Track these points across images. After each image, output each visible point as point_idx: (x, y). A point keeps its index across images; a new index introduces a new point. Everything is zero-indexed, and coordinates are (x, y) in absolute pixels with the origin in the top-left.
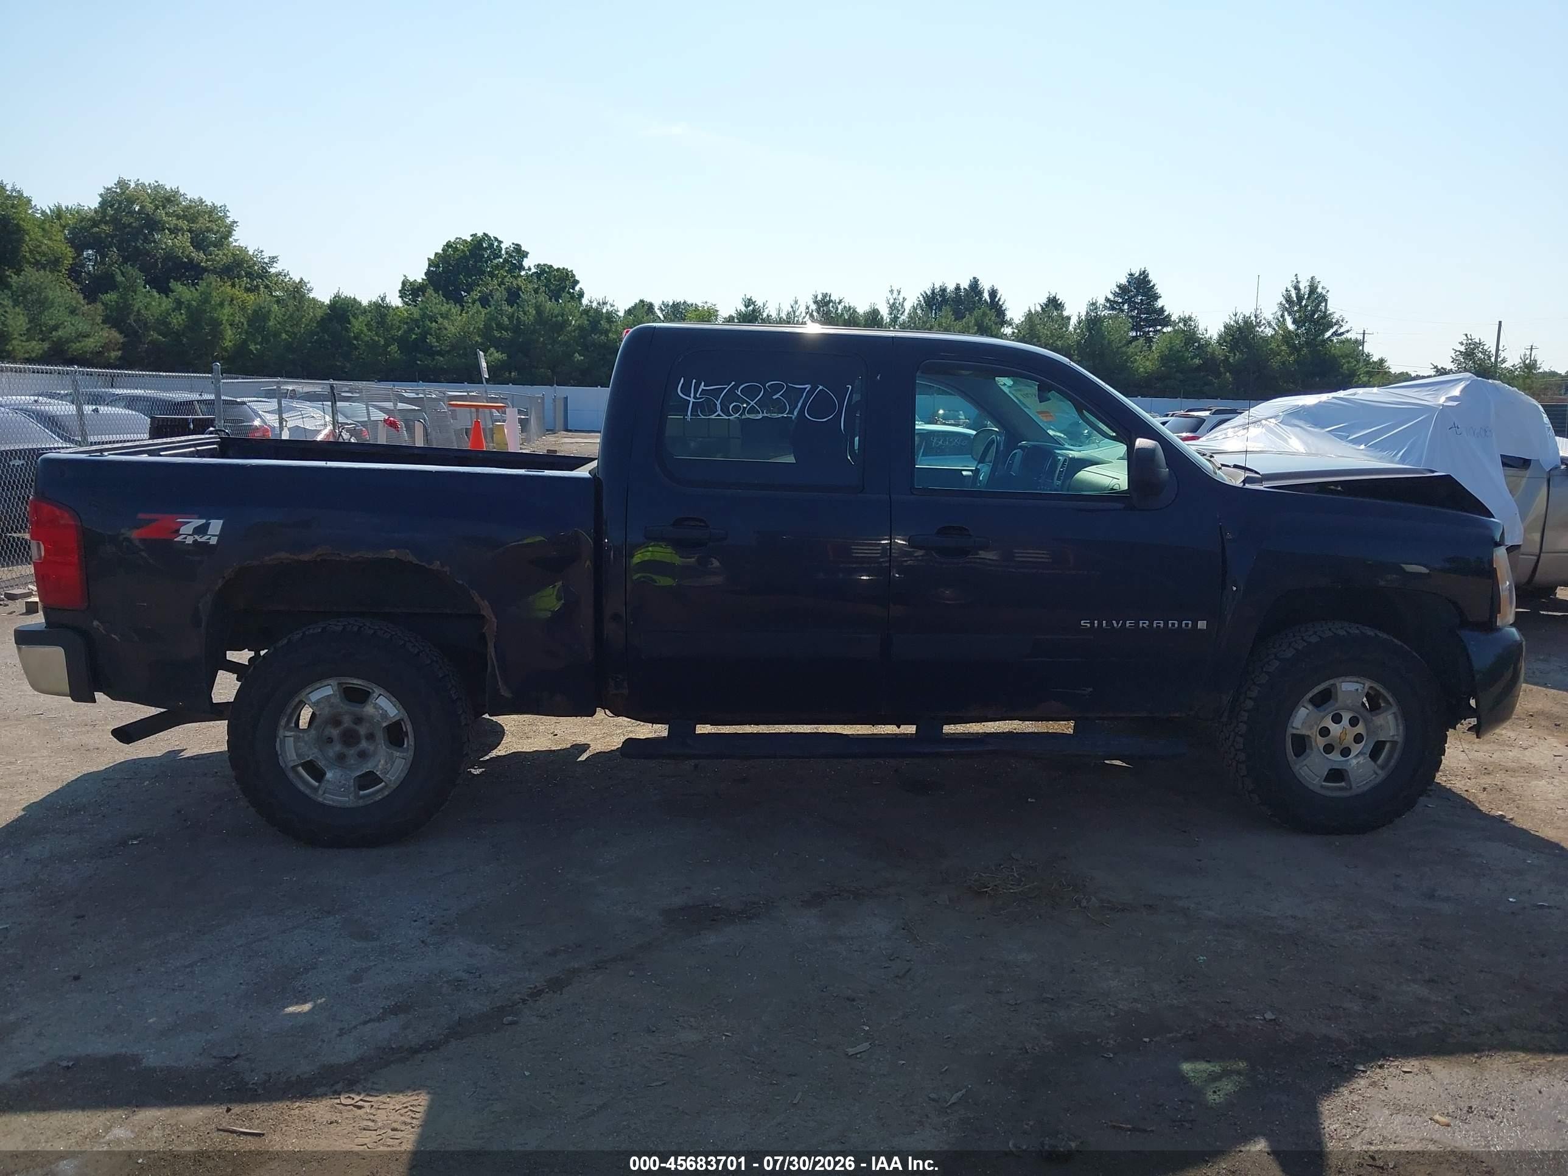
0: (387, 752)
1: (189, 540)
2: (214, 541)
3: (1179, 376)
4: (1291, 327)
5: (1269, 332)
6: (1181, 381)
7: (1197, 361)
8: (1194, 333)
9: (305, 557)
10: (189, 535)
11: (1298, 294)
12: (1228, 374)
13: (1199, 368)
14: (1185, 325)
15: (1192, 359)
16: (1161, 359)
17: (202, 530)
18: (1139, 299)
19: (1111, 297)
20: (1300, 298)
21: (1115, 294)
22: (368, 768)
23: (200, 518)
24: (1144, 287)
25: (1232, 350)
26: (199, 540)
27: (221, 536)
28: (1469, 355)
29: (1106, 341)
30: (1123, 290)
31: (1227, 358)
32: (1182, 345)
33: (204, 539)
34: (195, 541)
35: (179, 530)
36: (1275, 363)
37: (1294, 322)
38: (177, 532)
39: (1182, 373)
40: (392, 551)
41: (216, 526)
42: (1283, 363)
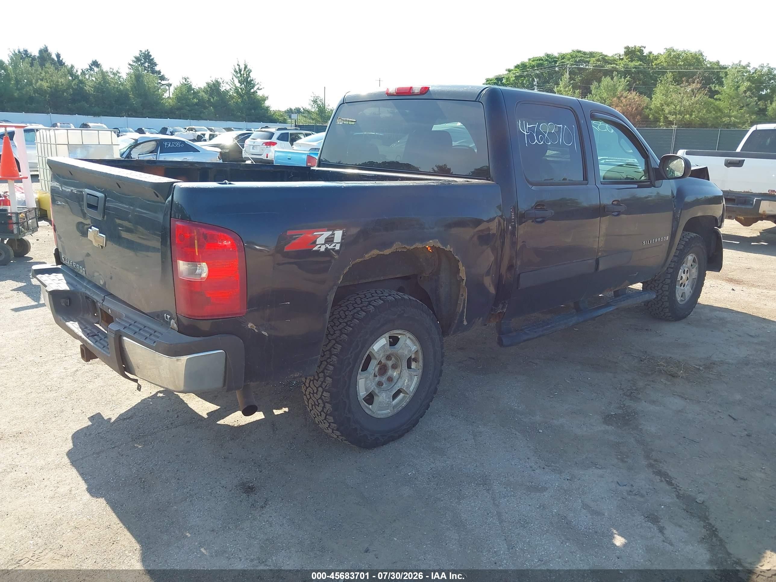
0: (409, 374)
1: (323, 249)
2: (338, 247)
3: (188, 108)
4: (238, 85)
5: (228, 88)
6: (189, 111)
7: (195, 100)
8: (191, 86)
9: (387, 252)
10: (322, 244)
11: (239, 69)
12: (212, 108)
13: (196, 104)
14: (186, 81)
15: (193, 99)
16: (177, 98)
17: (330, 240)
18: (146, 65)
19: (132, 63)
20: (240, 71)
21: (134, 62)
22: (399, 387)
23: (329, 230)
24: (149, 59)
25: (211, 95)
26: (329, 247)
27: (342, 244)
28: (315, 102)
29: (147, 88)
30: (138, 59)
31: (209, 100)
32: (186, 92)
33: (331, 247)
34: (326, 249)
35: (316, 241)
36: (231, 102)
37: (239, 82)
38: (314, 243)
39: (188, 106)
40: (431, 241)
41: (338, 235)
42: (237, 103)
